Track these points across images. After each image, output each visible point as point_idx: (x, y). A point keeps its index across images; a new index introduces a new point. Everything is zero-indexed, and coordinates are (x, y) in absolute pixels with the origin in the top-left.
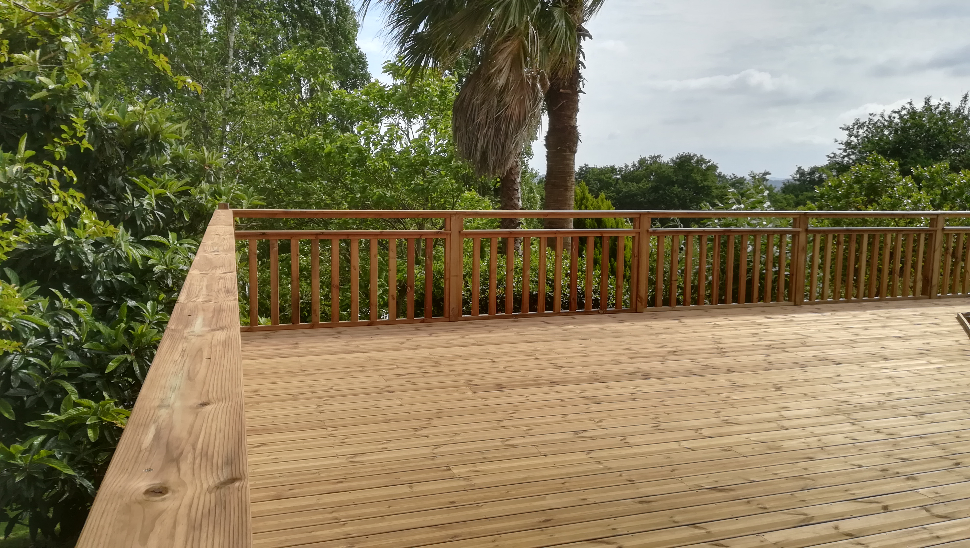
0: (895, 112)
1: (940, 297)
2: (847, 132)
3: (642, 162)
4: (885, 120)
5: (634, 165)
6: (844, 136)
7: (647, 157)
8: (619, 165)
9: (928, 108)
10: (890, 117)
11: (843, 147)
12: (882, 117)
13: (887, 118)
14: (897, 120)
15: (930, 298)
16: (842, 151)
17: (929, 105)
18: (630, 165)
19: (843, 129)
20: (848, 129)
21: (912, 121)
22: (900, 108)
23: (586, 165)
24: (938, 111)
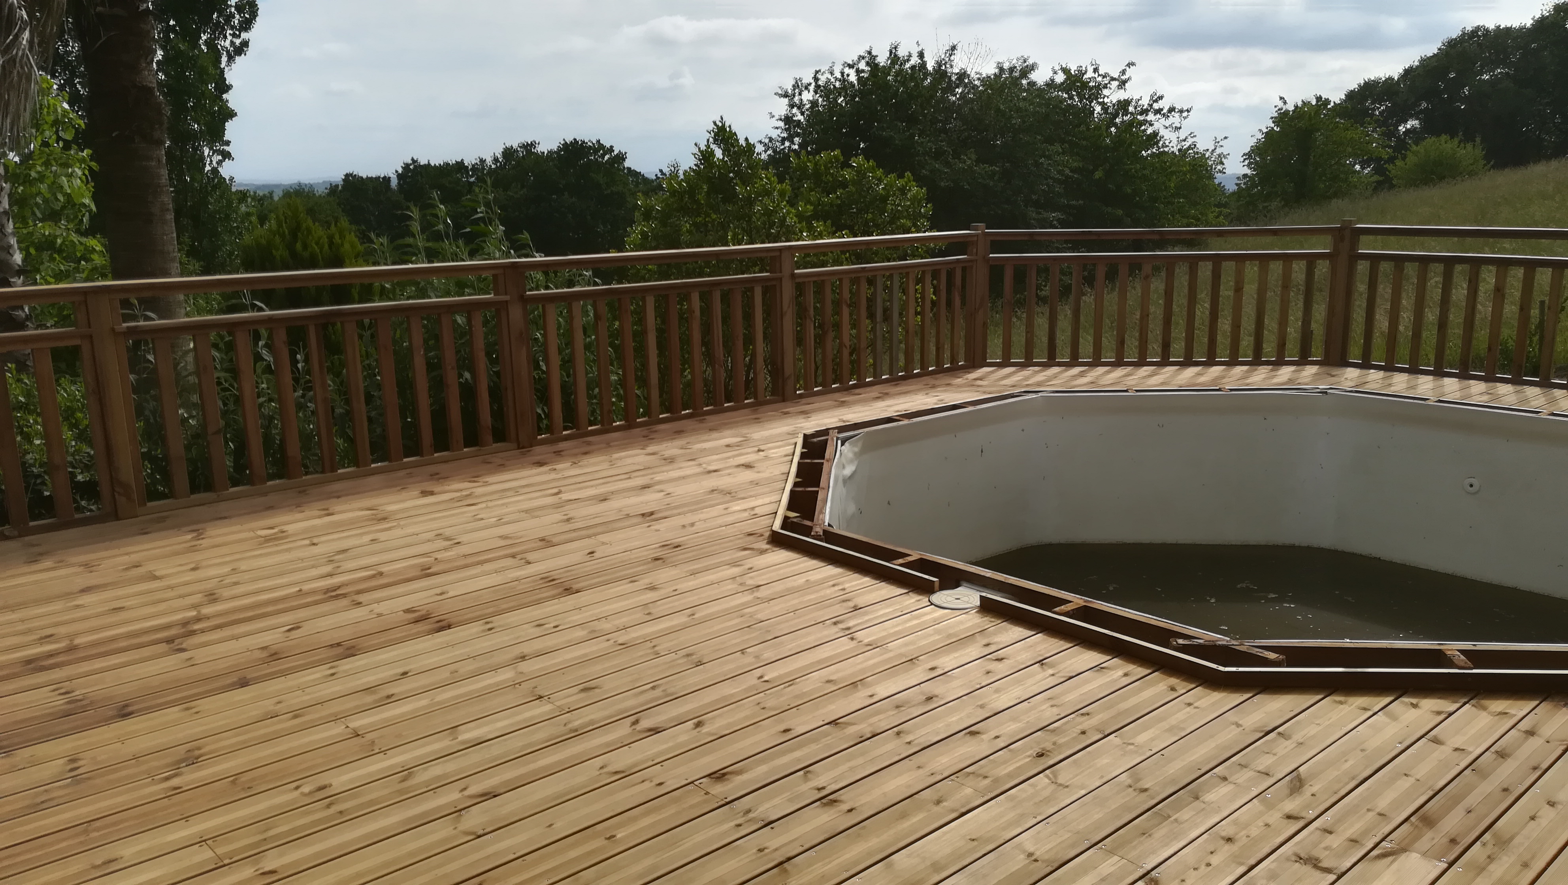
0: (850, 66)
1: (801, 396)
2: (786, 101)
3: (508, 153)
4: (836, 79)
5: (496, 160)
6: (782, 107)
7: (515, 146)
8: (470, 160)
9: (894, 57)
10: (842, 73)
11: (782, 124)
12: (832, 73)
13: (839, 76)
14: (853, 78)
15: (784, 401)
16: (779, 131)
17: (896, 55)
18: (489, 161)
19: (781, 96)
20: (786, 95)
21: (873, 79)
22: (856, 58)
23: (414, 161)
24: (908, 65)
